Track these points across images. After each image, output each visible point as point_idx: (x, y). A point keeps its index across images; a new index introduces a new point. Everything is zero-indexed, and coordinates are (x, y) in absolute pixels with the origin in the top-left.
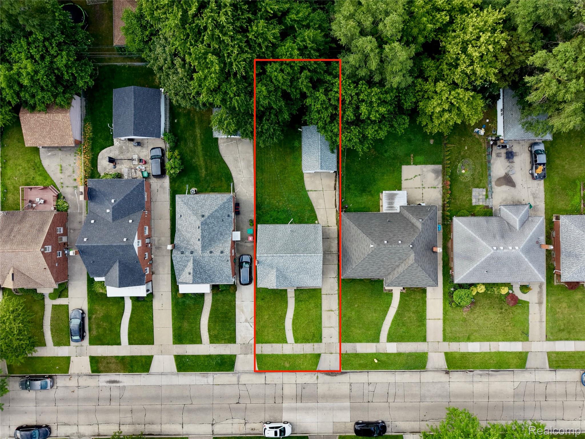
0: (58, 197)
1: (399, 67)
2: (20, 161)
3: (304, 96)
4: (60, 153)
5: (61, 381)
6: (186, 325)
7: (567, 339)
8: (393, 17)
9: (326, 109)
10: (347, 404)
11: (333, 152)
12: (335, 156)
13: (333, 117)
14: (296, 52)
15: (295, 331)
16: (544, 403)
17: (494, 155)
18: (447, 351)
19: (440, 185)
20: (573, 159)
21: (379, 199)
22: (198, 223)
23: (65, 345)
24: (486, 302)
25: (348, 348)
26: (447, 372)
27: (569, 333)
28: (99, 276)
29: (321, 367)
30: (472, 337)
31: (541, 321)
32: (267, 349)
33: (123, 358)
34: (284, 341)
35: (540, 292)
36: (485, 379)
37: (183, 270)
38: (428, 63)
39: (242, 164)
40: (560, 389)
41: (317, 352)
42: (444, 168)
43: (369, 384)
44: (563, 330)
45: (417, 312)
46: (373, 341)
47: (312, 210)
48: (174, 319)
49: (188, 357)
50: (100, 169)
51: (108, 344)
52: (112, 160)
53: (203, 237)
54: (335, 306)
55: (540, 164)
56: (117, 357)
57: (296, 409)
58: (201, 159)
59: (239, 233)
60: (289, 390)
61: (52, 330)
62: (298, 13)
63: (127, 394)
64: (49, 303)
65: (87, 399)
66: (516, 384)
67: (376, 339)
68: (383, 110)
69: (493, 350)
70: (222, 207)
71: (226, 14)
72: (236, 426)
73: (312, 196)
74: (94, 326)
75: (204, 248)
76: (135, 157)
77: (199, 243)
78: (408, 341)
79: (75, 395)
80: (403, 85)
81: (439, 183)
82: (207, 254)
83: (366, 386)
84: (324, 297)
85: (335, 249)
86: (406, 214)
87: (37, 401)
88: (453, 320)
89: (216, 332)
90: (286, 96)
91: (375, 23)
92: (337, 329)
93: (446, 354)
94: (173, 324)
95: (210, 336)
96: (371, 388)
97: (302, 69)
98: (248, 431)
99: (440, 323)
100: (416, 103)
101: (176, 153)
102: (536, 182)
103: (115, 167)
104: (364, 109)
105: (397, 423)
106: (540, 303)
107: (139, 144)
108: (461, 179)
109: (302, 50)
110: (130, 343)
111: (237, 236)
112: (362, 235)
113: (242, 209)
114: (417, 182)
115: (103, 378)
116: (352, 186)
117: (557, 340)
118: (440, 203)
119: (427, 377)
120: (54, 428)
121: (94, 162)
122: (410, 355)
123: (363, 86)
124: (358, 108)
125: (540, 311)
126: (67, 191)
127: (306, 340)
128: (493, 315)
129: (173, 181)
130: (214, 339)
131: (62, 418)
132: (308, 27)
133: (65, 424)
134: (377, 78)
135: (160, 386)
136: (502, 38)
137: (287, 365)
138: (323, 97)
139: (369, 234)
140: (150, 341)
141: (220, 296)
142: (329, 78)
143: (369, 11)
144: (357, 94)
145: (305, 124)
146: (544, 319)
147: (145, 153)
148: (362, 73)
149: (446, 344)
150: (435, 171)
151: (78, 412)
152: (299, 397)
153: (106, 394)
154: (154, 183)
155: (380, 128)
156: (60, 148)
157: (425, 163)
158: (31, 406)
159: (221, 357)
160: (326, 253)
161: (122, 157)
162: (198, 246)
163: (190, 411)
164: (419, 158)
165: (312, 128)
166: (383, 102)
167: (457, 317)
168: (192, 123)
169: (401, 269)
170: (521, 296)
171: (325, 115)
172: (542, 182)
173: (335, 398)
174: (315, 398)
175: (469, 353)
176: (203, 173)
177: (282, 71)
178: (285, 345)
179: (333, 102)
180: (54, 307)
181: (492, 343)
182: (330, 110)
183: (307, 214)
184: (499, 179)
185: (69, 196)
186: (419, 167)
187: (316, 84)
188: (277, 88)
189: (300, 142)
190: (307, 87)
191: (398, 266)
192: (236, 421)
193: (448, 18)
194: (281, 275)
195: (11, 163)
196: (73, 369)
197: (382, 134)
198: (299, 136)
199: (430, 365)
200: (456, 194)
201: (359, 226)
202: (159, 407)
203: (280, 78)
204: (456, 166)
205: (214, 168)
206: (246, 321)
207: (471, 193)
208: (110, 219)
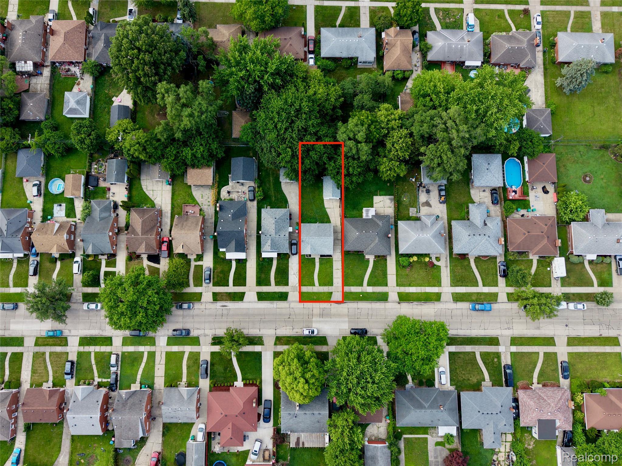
0: (201, 210)
1: (365, 152)
2: (181, 192)
3: (325, 164)
4: (202, 188)
5: (197, 306)
6: (263, 276)
7: (461, 286)
8: (361, 133)
9: (335, 169)
10: (347, 319)
11: (338, 189)
12: (339, 191)
13: (338, 173)
14: (322, 147)
15: (319, 279)
16: (451, 320)
17: (420, 191)
18: (399, 291)
19: (393, 206)
20: (461, 193)
21: (362, 212)
22: (274, 222)
23: (200, 286)
24: (418, 266)
25: (347, 289)
26: (399, 303)
27: (462, 282)
28: (223, 248)
29: (332, 300)
30: (412, 284)
31: (447, 276)
32: (304, 289)
33: (230, 293)
34: (314, 285)
35: (446, 261)
36: (419, 307)
37: (265, 244)
38: (380, 149)
39: (293, 195)
40: (459, 312)
41: (330, 291)
42: (395, 197)
43: (358, 309)
44: (459, 281)
45: (382, 270)
46: (360, 286)
47: (328, 218)
48: (257, 273)
49: (264, 293)
50: (221, 196)
51: (222, 286)
52: (229, 192)
53: (276, 228)
54: (340, 267)
55: (443, 196)
56: (227, 293)
57: (320, 322)
58: (273, 192)
59: (291, 228)
60: (316, 311)
61: (193, 278)
62: (323, 131)
63: (231, 313)
64: (193, 264)
65: (210, 315)
66: (436, 310)
67: (361, 285)
68: (359, 170)
69: (423, 291)
70: (284, 215)
71: (295, 133)
72: (288, 330)
73: (328, 210)
74: (215, 276)
75: (276, 233)
76: (240, 191)
77: (274, 231)
78: (378, 286)
79: (204, 313)
80: (368, 159)
81: (392, 205)
82: (278, 236)
83: (356, 309)
84: (334, 262)
85: (340, 237)
86: (375, 219)
87: (184, 316)
88: (401, 275)
89: (279, 280)
90: (317, 164)
91: (355, 135)
92: (341, 279)
93: (398, 293)
94: (257, 275)
95: (275, 282)
96: (359, 311)
97: (324, 153)
98: (294, 333)
99: (395, 277)
100: (376, 166)
101: (261, 189)
102: (442, 205)
103: (229, 195)
104: (351, 170)
105: (373, 330)
106: (447, 267)
107: (242, 184)
108: (404, 203)
109: (325, 146)
110: (234, 286)
111: (291, 229)
112: (353, 228)
113: (292, 217)
114: (381, 204)
115: (219, 304)
116: (348, 206)
117: (456, 286)
118: (393, 215)
119: (388, 305)
120: (192, 331)
121: (219, 193)
122: (379, 293)
123: (350, 160)
124: (348, 169)
125: (447, 271)
126: (205, 208)
127: (325, 285)
128: (422, 273)
129: (258, 203)
130: (277, 283)
131: (197, 326)
132: (327, 136)
133: (198, 329)
134: (356, 157)
135: (249, 309)
136: (409, 140)
137: (315, 298)
138: (333, 164)
139: (356, 228)
140: (244, 285)
141: (281, 261)
142: (335, 156)
143: (351, 131)
144: (348, 163)
145: (325, 175)
146: (449, 275)
147: (245, 189)
148: (349, 155)
149: (398, 287)
150: (390, 199)
151: (205, 322)
152: (322, 315)
153: (220, 312)
154: (249, 204)
155: (359, 178)
156: (202, 186)
157: (385, 195)
158: (180, 319)
159: (281, 293)
160: (335, 240)
161: (233, 191)
162: (273, 232)
163: (264, 322)
164: (382, 193)
165: (329, 177)
166: (359, 167)
167: (403, 274)
168: (268, 174)
169: (372, 246)
170: (436, 263)
171: (334, 172)
172: (445, 205)
173: (340, 315)
174: (329, 315)
175: (410, 293)
176: (273, 199)
177: (316, 154)
178: (314, 287)
179: (337, 166)
180: (196, 266)
181: (422, 288)
182: (336, 170)
183: (326, 220)
184: (423, 203)
185: (205, 210)
186: (382, 197)
187: (330, 159)
188: (313, 161)
189: (322, 184)
190: (327, 161)
191: (371, 244)
192: (288, 327)
193: (386, 132)
194: (313, 248)
195: (177, 193)
196: (203, 299)
197: (360, 181)
198: (322, 181)
199: (389, 299)
200: (401, 209)
201: (351, 224)
202: (248, 320)
203: (315, 157)
204: (401, 197)
205: (279, 197)
206: (294, 274)
207: (409, 210)
208: (231, 219)
